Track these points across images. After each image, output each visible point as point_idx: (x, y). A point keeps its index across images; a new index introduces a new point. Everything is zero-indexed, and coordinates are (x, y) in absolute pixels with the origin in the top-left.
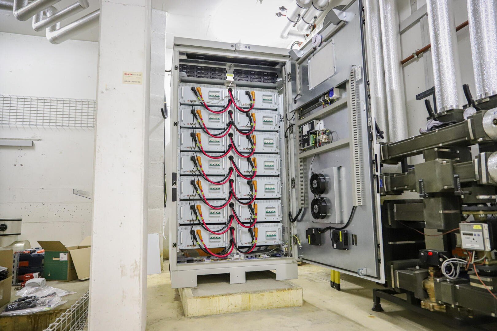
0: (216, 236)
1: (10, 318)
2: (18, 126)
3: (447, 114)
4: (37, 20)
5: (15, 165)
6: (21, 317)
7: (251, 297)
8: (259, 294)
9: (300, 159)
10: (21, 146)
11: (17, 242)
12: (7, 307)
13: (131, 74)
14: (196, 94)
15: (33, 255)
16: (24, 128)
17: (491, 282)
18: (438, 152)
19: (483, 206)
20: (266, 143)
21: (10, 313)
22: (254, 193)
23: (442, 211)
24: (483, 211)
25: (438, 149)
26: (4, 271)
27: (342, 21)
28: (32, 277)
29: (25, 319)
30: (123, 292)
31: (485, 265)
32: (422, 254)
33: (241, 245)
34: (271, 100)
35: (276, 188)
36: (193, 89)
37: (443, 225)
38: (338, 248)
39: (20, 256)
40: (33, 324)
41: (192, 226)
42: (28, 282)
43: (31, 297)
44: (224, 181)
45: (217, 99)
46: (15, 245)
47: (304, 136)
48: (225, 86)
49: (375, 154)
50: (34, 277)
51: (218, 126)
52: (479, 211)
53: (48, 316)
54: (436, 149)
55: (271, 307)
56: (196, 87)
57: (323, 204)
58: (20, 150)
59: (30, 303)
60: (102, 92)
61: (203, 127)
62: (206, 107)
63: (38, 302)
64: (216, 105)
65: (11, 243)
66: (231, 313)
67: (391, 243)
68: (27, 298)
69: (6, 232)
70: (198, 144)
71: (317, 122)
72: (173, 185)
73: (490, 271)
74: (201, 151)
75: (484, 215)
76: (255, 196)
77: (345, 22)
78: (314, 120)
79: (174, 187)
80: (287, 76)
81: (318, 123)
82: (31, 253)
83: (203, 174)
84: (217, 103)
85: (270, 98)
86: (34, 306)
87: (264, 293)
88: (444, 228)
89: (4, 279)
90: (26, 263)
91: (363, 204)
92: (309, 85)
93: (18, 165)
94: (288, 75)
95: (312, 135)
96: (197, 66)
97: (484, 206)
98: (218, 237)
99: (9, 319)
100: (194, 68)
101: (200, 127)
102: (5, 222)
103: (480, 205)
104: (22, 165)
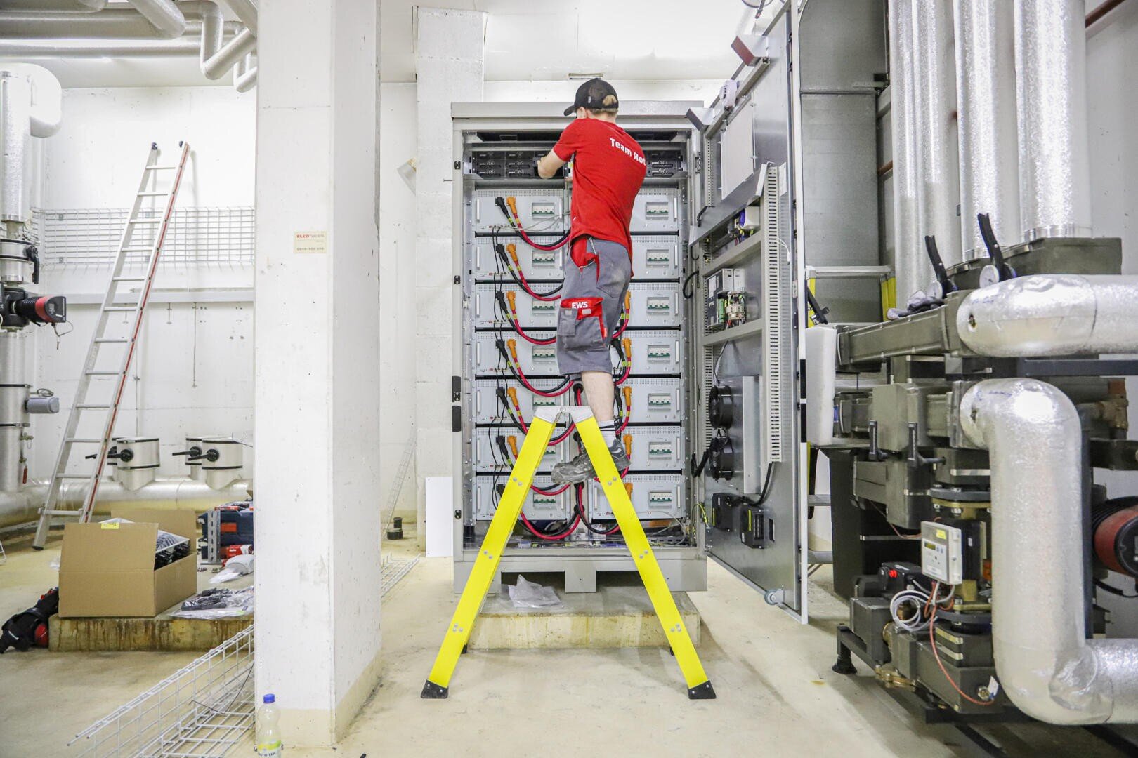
0: (545, 498)
1: (187, 622)
2: (233, 264)
3: (971, 268)
4: (241, 73)
5: (232, 338)
6: (203, 623)
7: (590, 623)
8: (607, 619)
9: (705, 346)
10: (239, 302)
11: (236, 481)
12: (184, 604)
13: (307, 236)
14: (505, 211)
15: (243, 514)
16: (242, 266)
17: (960, 646)
18: (913, 363)
19: (960, 491)
20: (653, 306)
21: (187, 614)
22: (624, 413)
23: (907, 491)
24: (960, 501)
25: (912, 358)
26: (183, 544)
27: (759, 59)
28: (239, 553)
29: (209, 626)
30: (304, 606)
31: (954, 611)
32: (883, 572)
33: (596, 517)
34: (666, 212)
35: (673, 403)
36: (500, 202)
37: (907, 518)
38: (747, 543)
39: (221, 515)
40: (220, 635)
41: (496, 477)
42: (230, 561)
43: (221, 591)
44: (563, 388)
45: (549, 220)
46: (234, 486)
47: (710, 300)
48: (566, 191)
49: (801, 358)
50: (243, 552)
51: (550, 274)
52: (952, 501)
53: (241, 624)
54: (909, 358)
55: (630, 644)
56: (505, 198)
57: (728, 451)
58: (239, 309)
59: (217, 600)
60: (263, 272)
61: (519, 278)
62: (525, 236)
63: (229, 599)
64: (548, 230)
65: (228, 482)
66: (550, 649)
67: (863, 538)
68: (215, 591)
69: (218, 463)
70: (510, 315)
71: (729, 273)
72: (454, 400)
73: (960, 624)
74: (515, 328)
75: (960, 511)
76: (628, 418)
77: (766, 61)
78: (723, 270)
79: (458, 403)
80: (693, 160)
81: (730, 276)
82: (239, 510)
83: (518, 374)
84: (550, 227)
85: (663, 208)
86: (224, 606)
87: (616, 617)
88: (910, 525)
89: (183, 557)
90: (232, 527)
91: (784, 460)
92: (722, 188)
93: (237, 338)
94: (696, 158)
95: (721, 300)
96: (508, 153)
97: (963, 491)
98: (550, 500)
99: (185, 623)
100: (500, 158)
101: (512, 278)
102: (216, 445)
103: (955, 490)
104: (242, 338)
